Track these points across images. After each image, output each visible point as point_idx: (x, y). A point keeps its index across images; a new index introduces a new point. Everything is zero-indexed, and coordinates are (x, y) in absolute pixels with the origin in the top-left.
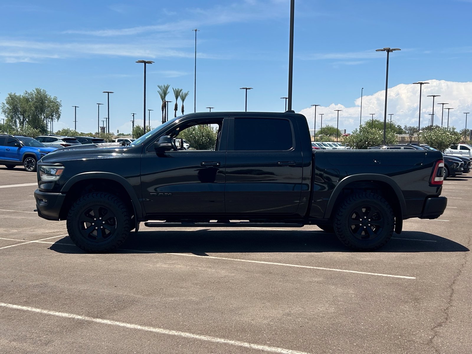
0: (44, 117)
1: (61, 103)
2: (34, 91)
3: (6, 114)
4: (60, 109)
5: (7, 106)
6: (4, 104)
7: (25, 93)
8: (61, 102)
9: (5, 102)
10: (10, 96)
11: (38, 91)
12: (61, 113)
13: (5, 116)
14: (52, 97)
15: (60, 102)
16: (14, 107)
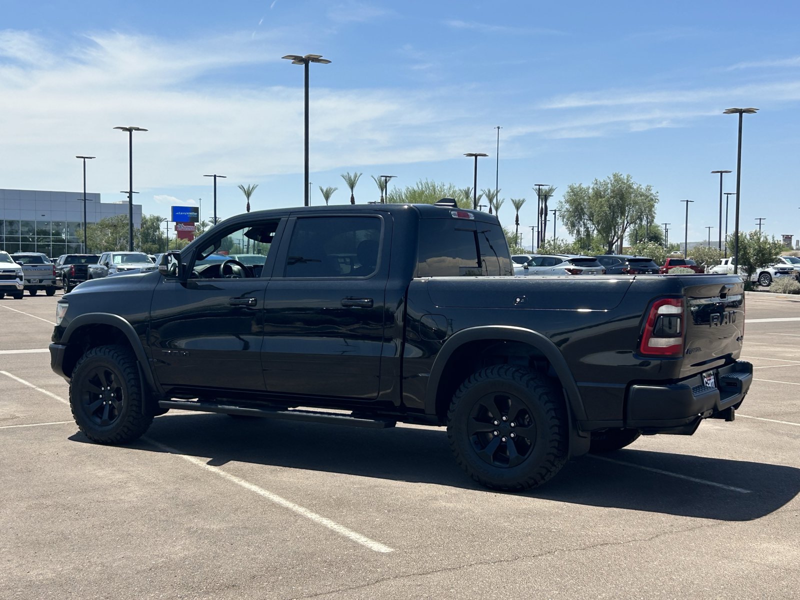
0: (628, 223)
1: (657, 196)
2: (609, 178)
3: (565, 220)
4: (655, 207)
5: (566, 207)
6: (561, 203)
7: (594, 182)
8: (658, 194)
9: (563, 200)
10: (571, 189)
11: (617, 179)
12: (655, 213)
13: (562, 223)
14: (644, 187)
15: (655, 195)
16: (576, 208)
